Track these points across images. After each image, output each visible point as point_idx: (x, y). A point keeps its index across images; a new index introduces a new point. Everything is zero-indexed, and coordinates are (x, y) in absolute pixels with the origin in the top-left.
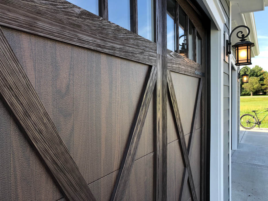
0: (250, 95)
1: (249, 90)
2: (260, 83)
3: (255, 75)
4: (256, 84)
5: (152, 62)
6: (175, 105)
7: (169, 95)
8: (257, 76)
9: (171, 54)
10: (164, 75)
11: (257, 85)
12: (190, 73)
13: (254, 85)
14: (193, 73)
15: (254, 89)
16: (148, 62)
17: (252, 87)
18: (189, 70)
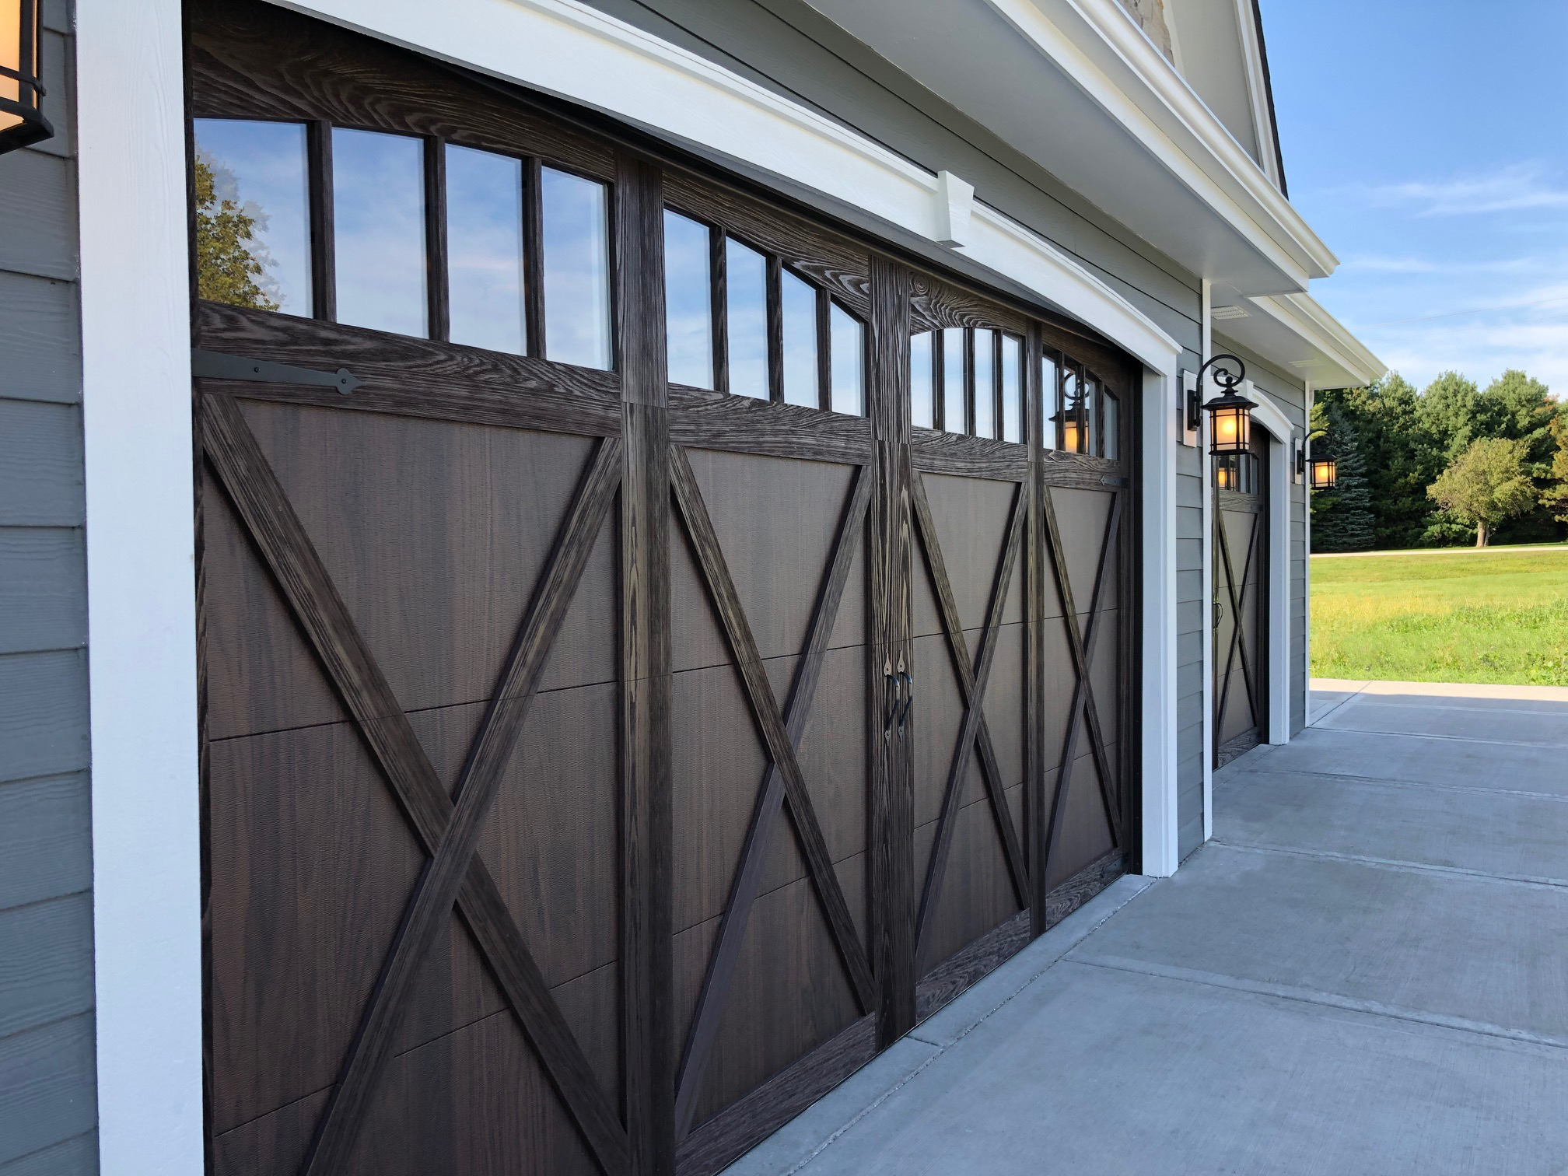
0: (1472, 542)
1: (1466, 514)
2: (1529, 473)
3: (1503, 426)
4: (1509, 479)
5: (1021, 477)
6: (1058, 549)
7: (1047, 533)
8: (1512, 433)
9: (1050, 455)
10: (1039, 495)
11: (1508, 487)
12: (1090, 483)
13: (1492, 483)
14: (1097, 484)
15: (1493, 506)
16: (1015, 477)
17: (1481, 498)
18: (1086, 479)
